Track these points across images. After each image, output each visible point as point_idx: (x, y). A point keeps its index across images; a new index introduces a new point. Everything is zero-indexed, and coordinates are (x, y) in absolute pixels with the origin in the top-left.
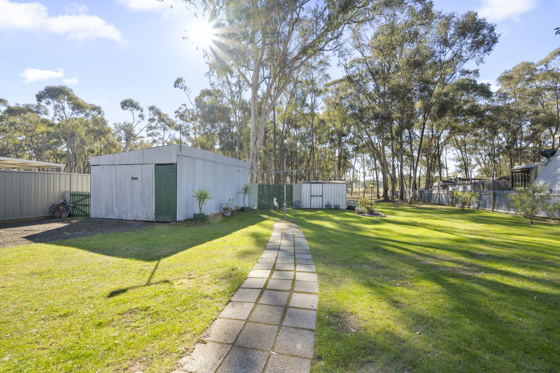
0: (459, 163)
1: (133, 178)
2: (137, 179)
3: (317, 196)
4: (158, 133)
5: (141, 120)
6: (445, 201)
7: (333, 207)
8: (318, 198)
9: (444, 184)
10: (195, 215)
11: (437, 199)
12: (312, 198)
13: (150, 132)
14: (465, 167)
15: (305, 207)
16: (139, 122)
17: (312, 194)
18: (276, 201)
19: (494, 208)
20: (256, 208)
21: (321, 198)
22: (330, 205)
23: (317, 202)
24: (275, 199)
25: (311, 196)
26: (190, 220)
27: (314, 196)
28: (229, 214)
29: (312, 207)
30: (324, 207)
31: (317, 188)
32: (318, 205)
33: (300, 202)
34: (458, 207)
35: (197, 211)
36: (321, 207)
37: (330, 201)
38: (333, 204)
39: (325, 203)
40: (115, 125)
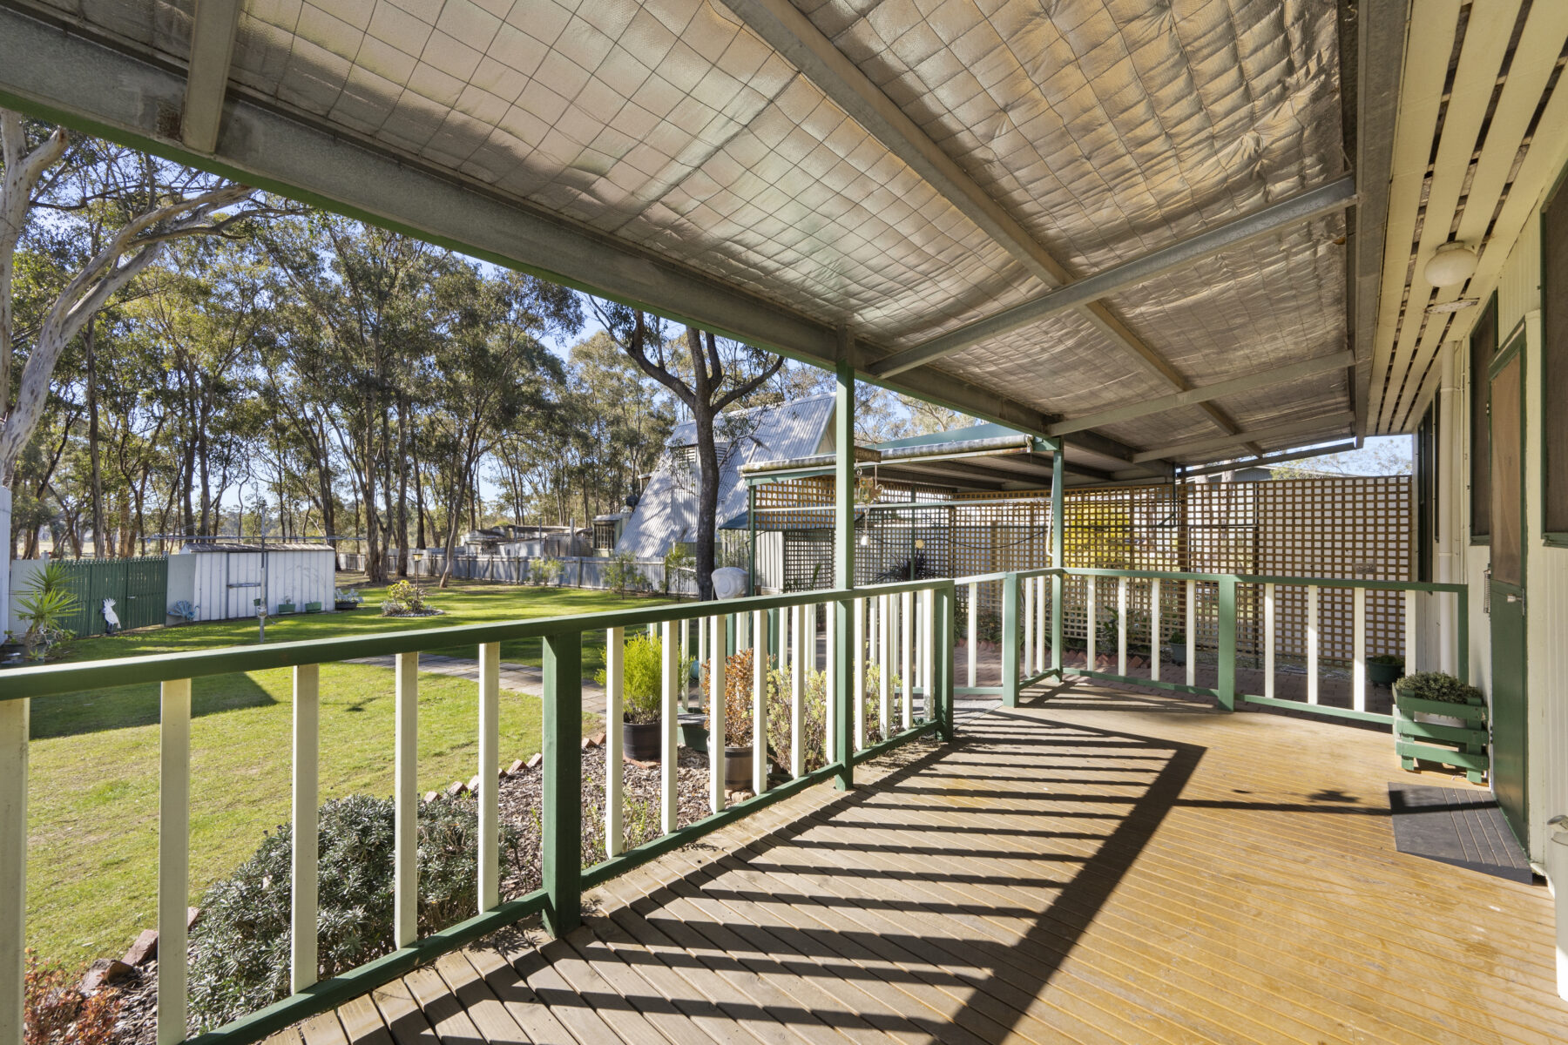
0: (503, 491)
3: (247, 585)
6: (503, 575)
7: (300, 609)
8: (251, 589)
9: (490, 538)
11: (488, 574)
12: (233, 591)
14: (515, 499)
17: (233, 580)
18: (114, 608)
19: (580, 583)
22: (294, 606)
23: (247, 602)
24: (109, 606)
25: (229, 586)
27: (240, 586)
29: (232, 614)
30: (273, 612)
31: (247, 565)
32: (250, 608)
33: (189, 606)
34: (529, 585)
37: (289, 595)
38: (297, 601)
39: (276, 601)
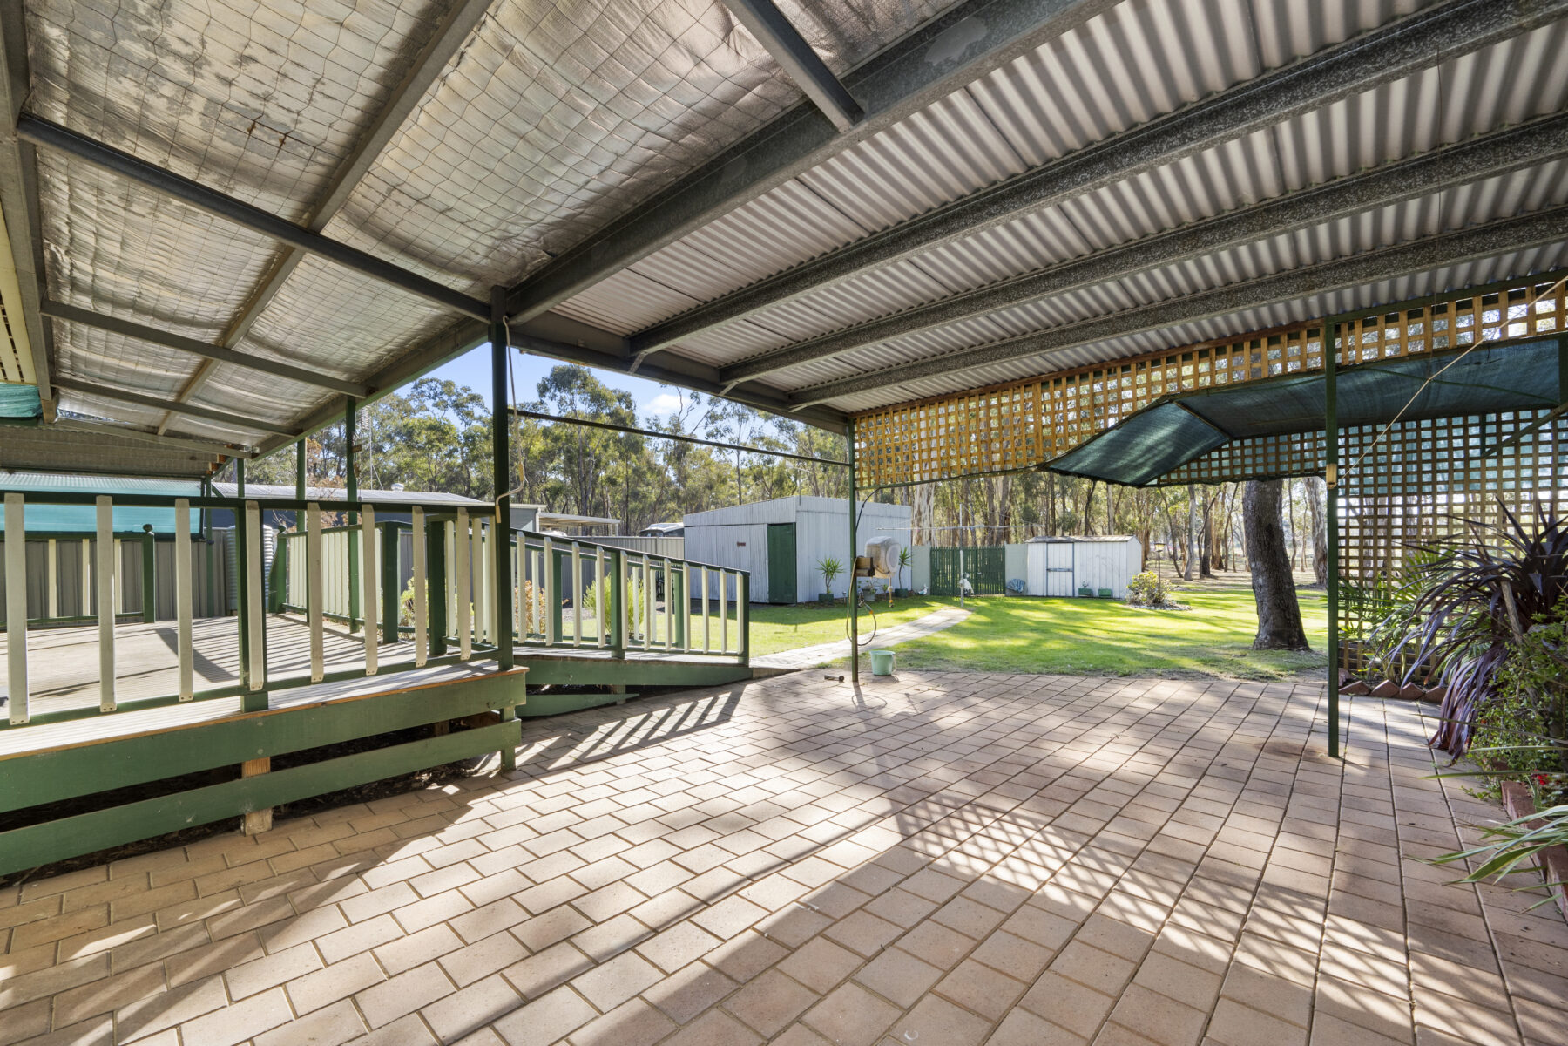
1: (739, 544)
2: (744, 544)
3: (1060, 570)
4: (728, 430)
5: (695, 405)
7: (1097, 594)
8: (1063, 574)
10: (820, 595)
12: (1050, 574)
13: (711, 428)
15: (1034, 593)
16: (691, 409)
17: (1051, 566)
18: (969, 579)
20: (925, 592)
21: (1070, 574)
22: (1091, 590)
23: (1060, 583)
25: (1048, 570)
26: (814, 602)
27: (1055, 570)
28: (872, 598)
29: (1050, 593)
30: (1077, 594)
31: (1060, 554)
32: (1063, 589)
33: (1022, 582)
35: (824, 591)
36: (1070, 594)
37: (1090, 580)
38: (1095, 587)
39: (1078, 585)
40: (648, 420)
